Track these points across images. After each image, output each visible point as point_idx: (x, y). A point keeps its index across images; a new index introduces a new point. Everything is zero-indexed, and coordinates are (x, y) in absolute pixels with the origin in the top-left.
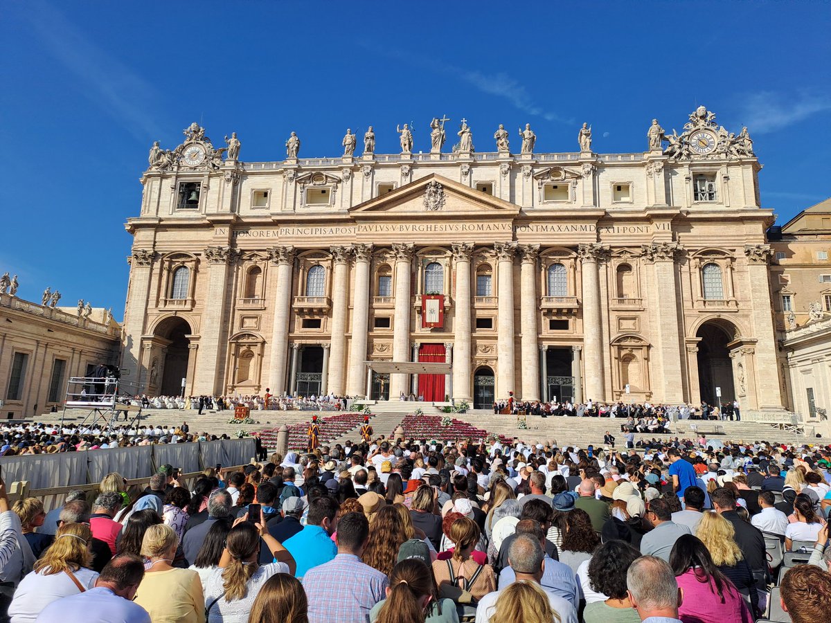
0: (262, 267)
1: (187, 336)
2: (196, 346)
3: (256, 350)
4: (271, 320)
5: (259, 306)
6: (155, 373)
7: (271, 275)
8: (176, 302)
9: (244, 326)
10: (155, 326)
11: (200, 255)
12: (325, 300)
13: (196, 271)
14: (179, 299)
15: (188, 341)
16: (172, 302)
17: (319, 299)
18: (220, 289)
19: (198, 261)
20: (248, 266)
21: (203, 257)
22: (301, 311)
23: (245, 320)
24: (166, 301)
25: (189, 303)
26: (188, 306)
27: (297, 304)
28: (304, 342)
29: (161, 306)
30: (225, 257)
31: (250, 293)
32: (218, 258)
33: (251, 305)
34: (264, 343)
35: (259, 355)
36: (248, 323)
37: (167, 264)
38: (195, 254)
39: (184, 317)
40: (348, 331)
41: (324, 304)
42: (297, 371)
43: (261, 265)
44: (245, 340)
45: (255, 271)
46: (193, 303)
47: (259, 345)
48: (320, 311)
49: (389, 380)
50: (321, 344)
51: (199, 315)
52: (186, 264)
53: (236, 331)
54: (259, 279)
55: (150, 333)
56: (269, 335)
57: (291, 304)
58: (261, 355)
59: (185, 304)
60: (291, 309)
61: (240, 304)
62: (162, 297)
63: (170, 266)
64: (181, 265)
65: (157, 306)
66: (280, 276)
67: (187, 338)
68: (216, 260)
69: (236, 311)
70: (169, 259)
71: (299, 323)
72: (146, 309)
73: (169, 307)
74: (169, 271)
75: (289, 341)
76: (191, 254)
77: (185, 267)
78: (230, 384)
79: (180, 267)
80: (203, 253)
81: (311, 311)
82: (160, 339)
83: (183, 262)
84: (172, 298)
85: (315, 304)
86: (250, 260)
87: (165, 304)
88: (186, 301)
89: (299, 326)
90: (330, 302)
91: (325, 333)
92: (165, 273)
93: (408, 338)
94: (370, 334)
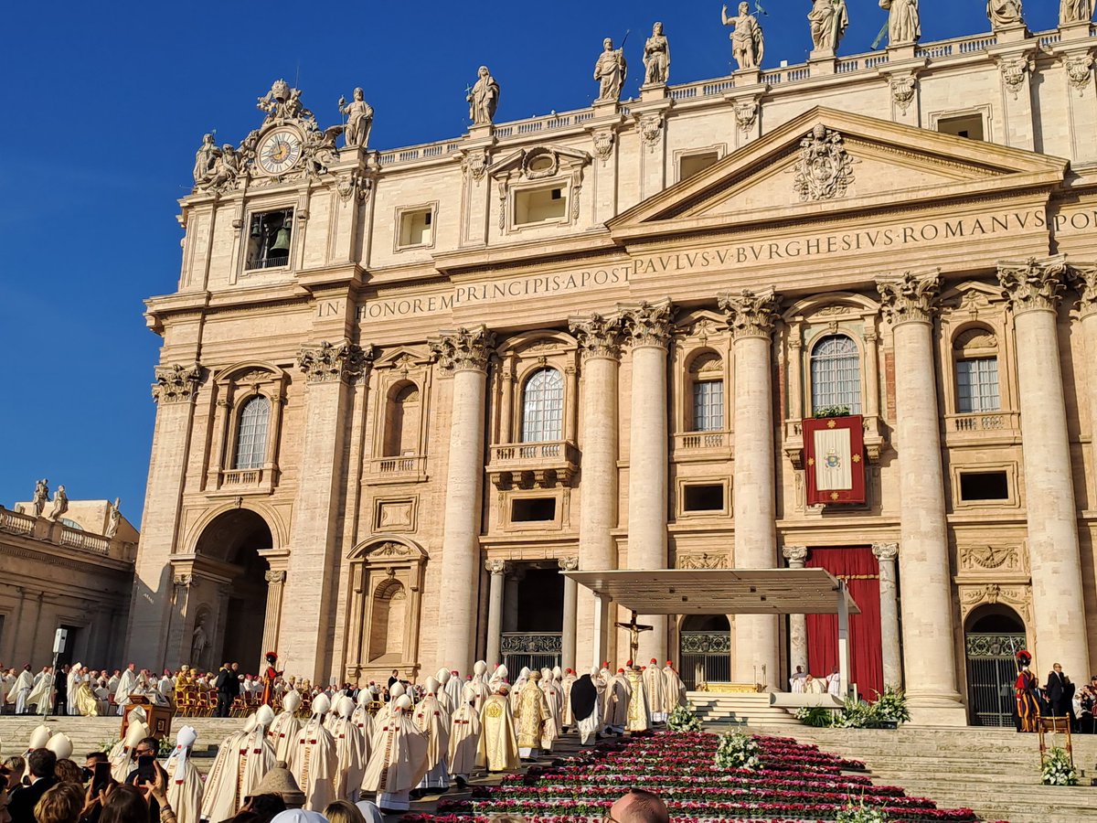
0: (419, 382)
1: (262, 553)
2: (281, 576)
3: (408, 578)
4: (439, 505)
5: (414, 475)
6: (201, 642)
7: (439, 400)
8: (241, 478)
9: (384, 523)
10: (199, 533)
11: (291, 366)
12: (562, 450)
13: (283, 401)
14: (250, 468)
15: (265, 565)
16: (235, 478)
17: (548, 449)
18: (329, 440)
19: (287, 380)
20: (391, 383)
21: (295, 372)
22: (506, 481)
23: (386, 508)
24: (221, 476)
25: (267, 475)
26: (266, 485)
27: (496, 465)
28: (517, 554)
29: (212, 486)
30: (338, 366)
31: (392, 445)
32: (323, 367)
33: (395, 474)
34: (424, 561)
35: (415, 590)
36: (393, 515)
37: (223, 391)
38: (280, 366)
39: (257, 510)
40: (615, 523)
41: (560, 461)
42: (504, 627)
43: (416, 376)
44: (384, 557)
45: (403, 390)
46: (277, 473)
47: (414, 565)
48: (550, 478)
50: (555, 561)
51: (289, 502)
52: (263, 390)
53: (365, 536)
54: (411, 408)
55: (188, 550)
56: (435, 541)
57: (486, 462)
58: (419, 590)
59: (260, 480)
60: (483, 478)
61: (373, 472)
62: (214, 468)
63: (230, 398)
64: (254, 392)
65: (203, 488)
66: (457, 399)
67: (263, 558)
68: (319, 373)
69: (364, 491)
70: (228, 381)
71: (503, 508)
72: (181, 496)
73: (229, 488)
74: (229, 407)
75: (481, 553)
76: (272, 365)
77: (262, 397)
78: (352, 663)
79: (252, 398)
80: (295, 361)
81: (528, 479)
82: (212, 562)
83: (258, 386)
84: (235, 467)
85: (539, 462)
86: (393, 367)
87: (220, 483)
88: (261, 472)
89: (502, 520)
90: (574, 453)
91: (566, 532)
92: (221, 412)
93: (772, 536)
94: (672, 528)
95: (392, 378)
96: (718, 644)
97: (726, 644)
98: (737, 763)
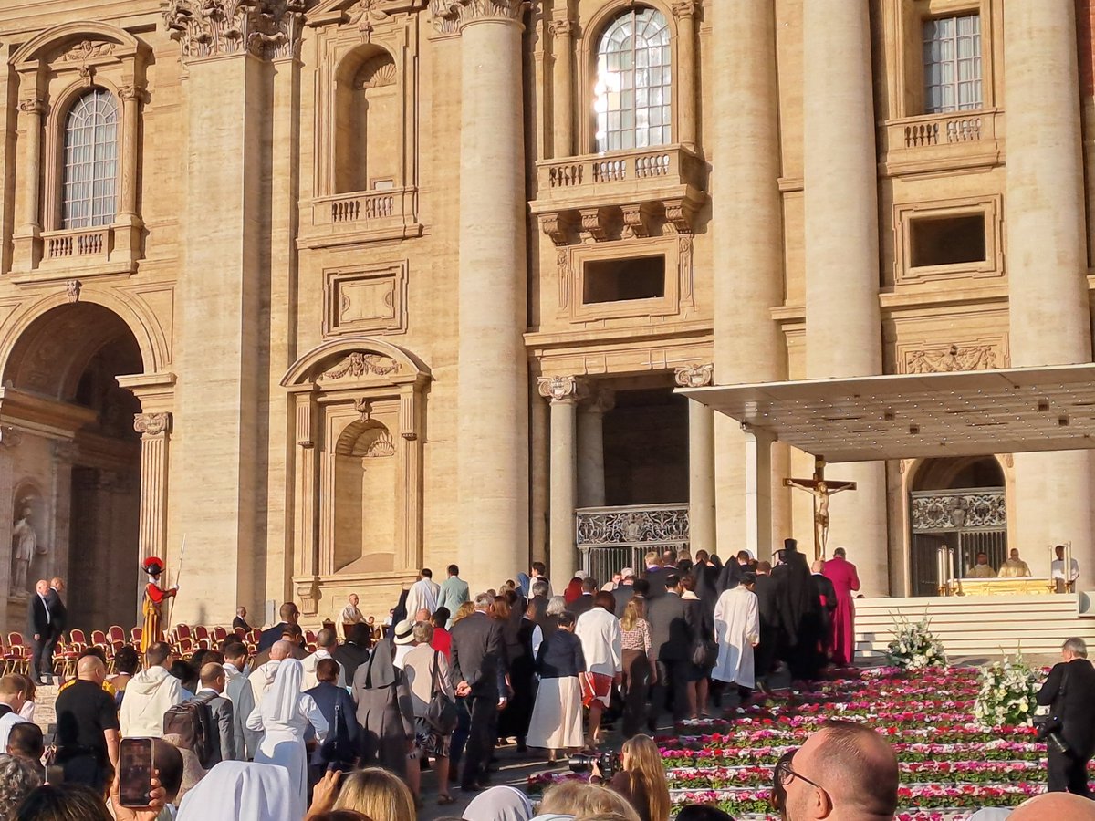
0: (394, 47)
1: (124, 381)
2: (163, 422)
3: (396, 417)
4: (446, 280)
5: (395, 226)
6: (28, 547)
7: (435, 77)
8: (76, 245)
9: (345, 316)
10: (8, 350)
11: (152, 28)
12: (671, 163)
13: (141, 98)
14: (90, 227)
15: (131, 404)
16: (64, 245)
17: (644, 161)
18: (233, 168)
19: (145, 56)
20: (342, 53)
21: (159, 40)
22: (569, 225)
23: (347, 290)
24: (38, 243)
25: (124, 238)
26: (122, 256)
27: (549, 199)
28: (597, 364)
29: (22, 263)
30: (240, 23)
31: (351, 171)
32: (210, 28)
33: (360, 226)
34: (424, 385)
35: (410, 438)
36: (362, 302)
37: (29, 85)
38: (131, 31)
39: (109, 304)
40: (781, 298)
41: (671, 186)
42: (580, 498)
43: (389, 37)
44: (349, 380)
45: (367, 63)
46: (140, 232)
47: (407, 393)
48: (653, 216)
49: (1002, 516)
50: (668, 375)
51: (167, 286)
52: (103, 78)
53: (311, 344)
54: (382, 97)
56: (442, 346)
57: (529, 193)
58: (418, 437)
59: (111, 247)
60: (528, 224)
61: (318, 224)
62: (24, 229)
63: (43, 97)
64: (86, 83)
65: (7, 266)
66: (468, 79)
67: (128, 392)
68: (204, 39)
69: (305, 259)
70: (35, 64)
71: (567, 279)
73: (54, 265)
74: (42, 114)
75: (530, 369)
76: (116, 29)
77: (102, 90)
78: (303, 574)
79: (83, 93)
80: (157, 19)
81: (611, 221)
82: (31, 402)
83: (92, 70)
84: (62, 226)
85: (630, 190)
86: (344, 20)
87: (38, 256)
88: (111, 233)
89: (565, 301)
90: (695, 167)
91: (687, 318)
92: (27, 123)
93: (1082, 305)
94: (887, 300)
95: (343, 42)
96: (982, 512)
97: (997, 510)
98: (1014, 718)
